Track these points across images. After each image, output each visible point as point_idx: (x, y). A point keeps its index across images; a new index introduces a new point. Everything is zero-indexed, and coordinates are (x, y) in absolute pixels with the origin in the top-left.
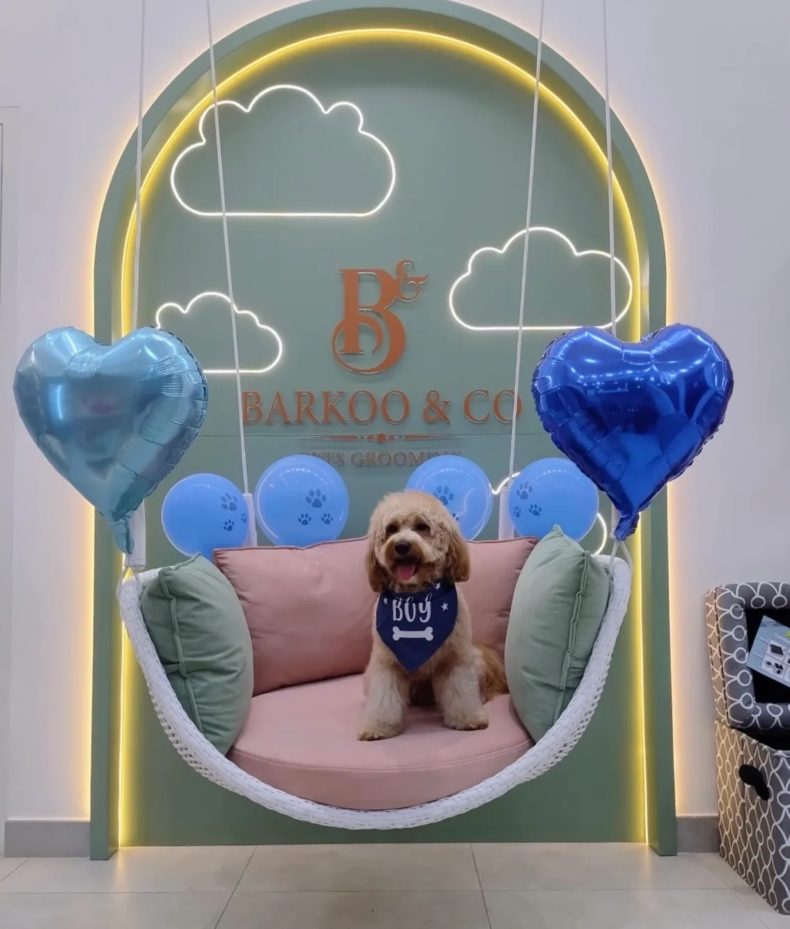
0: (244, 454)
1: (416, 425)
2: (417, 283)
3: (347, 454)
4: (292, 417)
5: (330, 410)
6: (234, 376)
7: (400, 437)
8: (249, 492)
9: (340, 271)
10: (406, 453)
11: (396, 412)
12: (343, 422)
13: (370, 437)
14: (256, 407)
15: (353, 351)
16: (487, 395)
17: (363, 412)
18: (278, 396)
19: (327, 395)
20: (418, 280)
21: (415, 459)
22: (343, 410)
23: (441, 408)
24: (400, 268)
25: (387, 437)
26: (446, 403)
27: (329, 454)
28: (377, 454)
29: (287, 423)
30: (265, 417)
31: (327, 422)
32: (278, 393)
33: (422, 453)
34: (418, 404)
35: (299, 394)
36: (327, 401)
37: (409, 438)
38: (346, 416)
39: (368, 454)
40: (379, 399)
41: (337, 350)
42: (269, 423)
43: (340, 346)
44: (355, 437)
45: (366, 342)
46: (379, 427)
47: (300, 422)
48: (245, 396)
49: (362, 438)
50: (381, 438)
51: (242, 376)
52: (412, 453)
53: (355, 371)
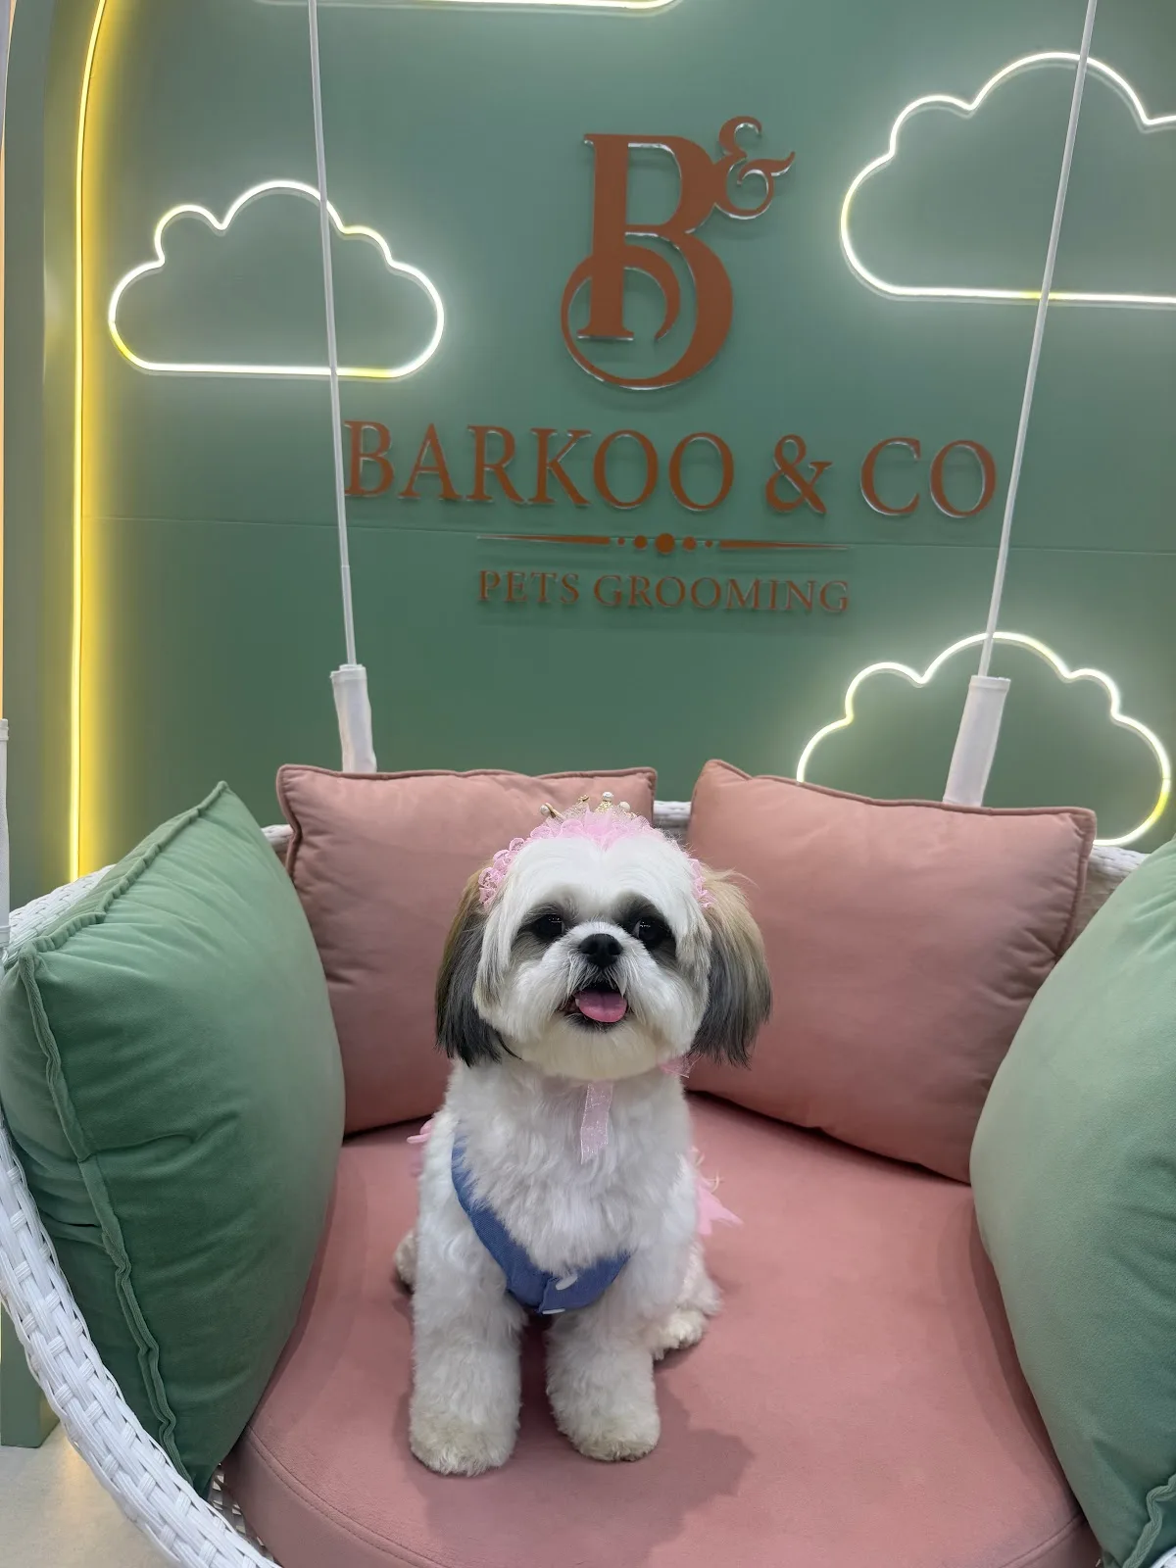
0: (345, 566)
1: (747, 516)
2: (768, 174)
3: (587, 580)
4: (464, 486)
5: (550, 471)
6: (323, 384)
7: (709, 544)
8: (358, 663)
9: (588, 137)
10: (722, 579)
11: (701, 483)
12: (580, 501)
13: (640, 542)
14: (381, 459)
15: (607, 330)
16: (918, 451)
17: (626, 482)
18: (431, 434)
19: (543, 435)
20: (768, 166)
21: (740, 595)
22: (581, 475)
23: (808, 479)
24: (727, 133)
25: (679, 542)
26: (821, 466)
27: (544, 576)
28: (654, 581)
29: (450, 498)
30: (401, 483)
31: (541, 499)
32: (431, 428)
33: (757, 584)
34: (754, 467)
35: (480, 433)
36: (543, 451)
37: (728, 546)
38: (585, 485)
39: (634, 580)
40: (665, 449)
41: (573, 330)
42: (410, 495)
43: (580, 319)
44: (605, 540)
45: (641, 314)
46: (662, 518)
47: (479, 497)
48: (354, 431)
49: (621, 541)
50: (665, 544)
51: (345, 384)
52: (733, 582)
53: (613, 381)
